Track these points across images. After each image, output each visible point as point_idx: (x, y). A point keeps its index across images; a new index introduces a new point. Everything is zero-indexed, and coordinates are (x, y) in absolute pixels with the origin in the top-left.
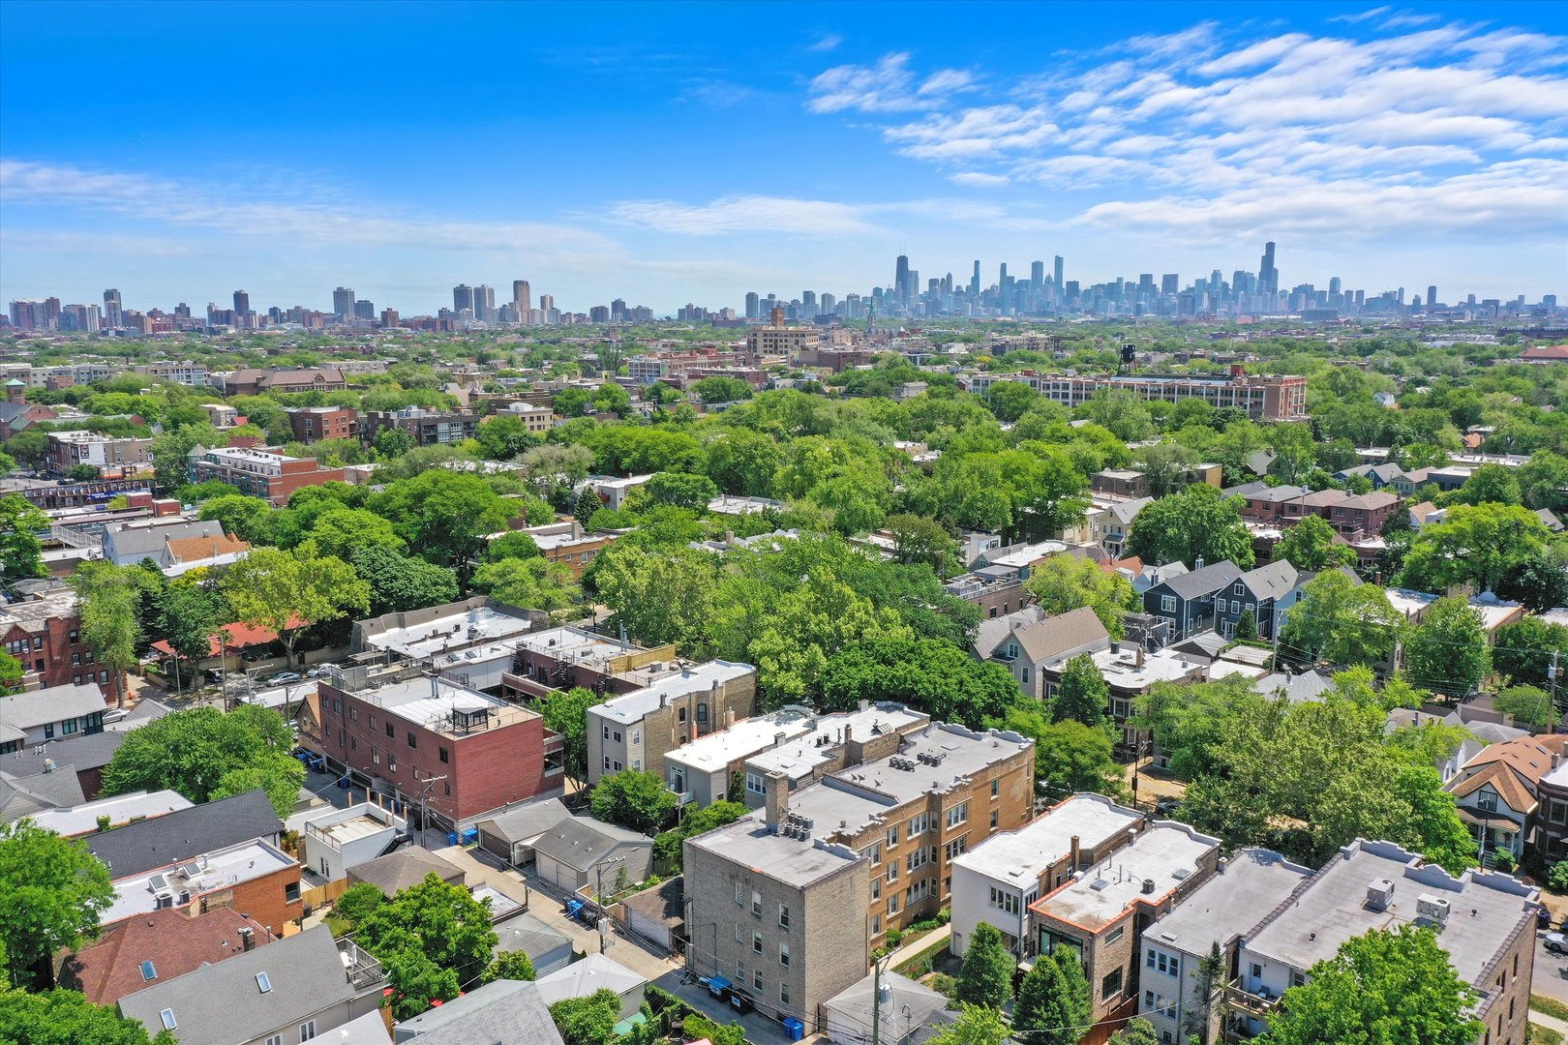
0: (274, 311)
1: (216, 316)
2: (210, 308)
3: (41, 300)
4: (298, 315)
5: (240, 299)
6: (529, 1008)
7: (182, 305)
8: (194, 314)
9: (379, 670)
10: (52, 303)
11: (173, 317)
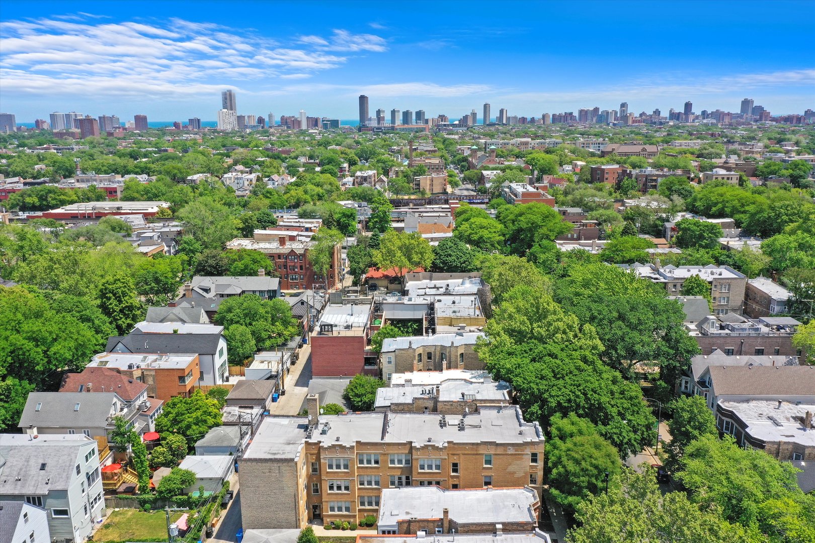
0: (704, 113)
1: (674, 116)
2: (671, 111)
3: (592, 109)
4: (718, 115)
5: (688, 106)
6: (69, 455)
7: (657, 110)
8: (662, 115)
9: (356, 296)
10: (596, 110)
11: (651, 116)
